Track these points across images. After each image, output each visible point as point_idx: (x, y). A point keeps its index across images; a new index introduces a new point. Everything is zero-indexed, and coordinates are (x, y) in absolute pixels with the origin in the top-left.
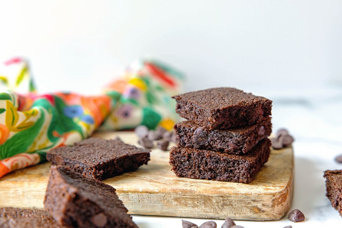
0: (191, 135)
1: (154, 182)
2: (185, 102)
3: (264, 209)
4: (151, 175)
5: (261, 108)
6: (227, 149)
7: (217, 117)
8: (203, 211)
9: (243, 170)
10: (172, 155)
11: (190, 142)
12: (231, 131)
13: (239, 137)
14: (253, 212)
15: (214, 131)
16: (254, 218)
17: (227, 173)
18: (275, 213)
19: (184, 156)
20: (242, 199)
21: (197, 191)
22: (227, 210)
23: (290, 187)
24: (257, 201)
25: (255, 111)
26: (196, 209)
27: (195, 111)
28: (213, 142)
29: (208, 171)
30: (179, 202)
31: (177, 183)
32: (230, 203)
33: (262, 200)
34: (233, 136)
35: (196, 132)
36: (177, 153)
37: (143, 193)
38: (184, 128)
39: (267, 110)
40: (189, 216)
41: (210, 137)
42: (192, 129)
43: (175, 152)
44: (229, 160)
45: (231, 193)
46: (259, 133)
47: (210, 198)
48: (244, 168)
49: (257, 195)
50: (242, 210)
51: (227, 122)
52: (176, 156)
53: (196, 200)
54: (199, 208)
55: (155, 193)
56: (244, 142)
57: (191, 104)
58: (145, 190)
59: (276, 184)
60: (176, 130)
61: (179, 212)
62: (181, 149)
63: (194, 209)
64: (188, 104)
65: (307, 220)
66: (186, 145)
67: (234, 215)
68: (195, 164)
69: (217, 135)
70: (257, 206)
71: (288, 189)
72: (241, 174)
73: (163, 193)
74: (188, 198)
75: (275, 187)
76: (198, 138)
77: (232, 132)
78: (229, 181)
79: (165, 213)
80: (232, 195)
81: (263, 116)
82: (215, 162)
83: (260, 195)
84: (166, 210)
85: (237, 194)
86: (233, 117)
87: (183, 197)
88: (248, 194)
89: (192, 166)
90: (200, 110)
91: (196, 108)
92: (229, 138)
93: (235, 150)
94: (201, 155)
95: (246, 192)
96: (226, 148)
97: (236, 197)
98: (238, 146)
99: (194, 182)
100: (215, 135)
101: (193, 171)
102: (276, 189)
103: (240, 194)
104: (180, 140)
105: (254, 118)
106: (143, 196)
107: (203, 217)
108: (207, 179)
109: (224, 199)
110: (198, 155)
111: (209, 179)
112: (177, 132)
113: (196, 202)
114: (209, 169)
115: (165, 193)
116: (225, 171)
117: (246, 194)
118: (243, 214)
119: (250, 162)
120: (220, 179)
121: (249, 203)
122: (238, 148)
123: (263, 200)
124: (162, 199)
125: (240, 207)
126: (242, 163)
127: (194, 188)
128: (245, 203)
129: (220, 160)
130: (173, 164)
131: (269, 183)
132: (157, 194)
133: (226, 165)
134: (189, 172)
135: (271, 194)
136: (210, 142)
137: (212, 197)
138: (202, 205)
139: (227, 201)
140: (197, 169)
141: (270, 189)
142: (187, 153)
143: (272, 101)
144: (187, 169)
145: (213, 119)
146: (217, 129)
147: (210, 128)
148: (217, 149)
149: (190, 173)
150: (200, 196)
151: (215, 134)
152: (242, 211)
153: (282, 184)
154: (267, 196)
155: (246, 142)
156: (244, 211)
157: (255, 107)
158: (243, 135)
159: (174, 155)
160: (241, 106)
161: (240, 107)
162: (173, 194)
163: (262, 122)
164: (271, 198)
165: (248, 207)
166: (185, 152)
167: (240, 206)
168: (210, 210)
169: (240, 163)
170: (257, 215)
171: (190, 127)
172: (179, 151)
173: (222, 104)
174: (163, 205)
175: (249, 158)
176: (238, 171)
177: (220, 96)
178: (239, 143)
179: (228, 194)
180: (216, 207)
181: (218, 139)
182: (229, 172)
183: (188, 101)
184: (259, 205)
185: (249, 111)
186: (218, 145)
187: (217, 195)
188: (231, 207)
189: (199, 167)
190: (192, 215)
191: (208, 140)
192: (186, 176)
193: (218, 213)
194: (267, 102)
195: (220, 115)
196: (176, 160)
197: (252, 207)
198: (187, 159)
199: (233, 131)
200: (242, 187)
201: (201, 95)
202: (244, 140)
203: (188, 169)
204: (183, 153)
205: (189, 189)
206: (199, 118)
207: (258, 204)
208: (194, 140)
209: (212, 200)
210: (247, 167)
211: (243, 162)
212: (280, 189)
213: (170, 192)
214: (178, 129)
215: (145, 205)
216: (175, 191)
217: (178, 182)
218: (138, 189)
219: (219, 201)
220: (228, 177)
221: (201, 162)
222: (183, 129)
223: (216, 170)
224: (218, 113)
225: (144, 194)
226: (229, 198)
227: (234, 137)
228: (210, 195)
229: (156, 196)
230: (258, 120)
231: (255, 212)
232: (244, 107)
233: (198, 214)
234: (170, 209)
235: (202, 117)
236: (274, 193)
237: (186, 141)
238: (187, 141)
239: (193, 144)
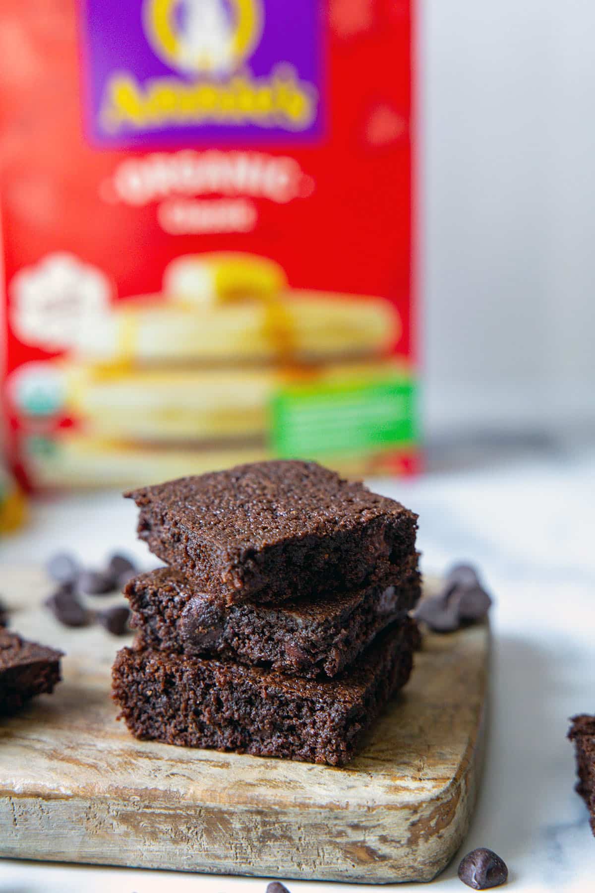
0: (175, 617)
1: (63, 760)
2: (159, 517)
3: (385, 849)
4: (60, 728)
5: (382, 537)
6: (279, 663)
7: (247, 572)
8: (203, 852)
9: (325, 730)
10: (118, 675)
11: (172, 636)
12: (291, 610)
13: (313, 631)
14: (353, 860)
15: (240, 607)
16: (357, 878)
17: (279, 734)
18: (419, 862)
19: (155, 680)
20: (319, 822)
21: (186, 794)
22: (276, 853)
23: (466, 777)
24: (365, 828)
25: (364, 548)
26: (184, 846)
27: (186, 547)
28: (239, 639)
29: (225, 726)
30: (134, 827)
31: (131, 763)
32: (284, 832)
33: (379, 825)
34: (297, 625)
35: (189, 610)
36: (134, 671)
37: (25, 796)
38: (155, 594)
39: (402, 543)
40: (163, 866)
41: (230, 625)
42: (177, 599)
43: (126, 668)
44: (286, 698)
45: (287, 803)
46: (379, 609)
47: (226, 815)
48: (328, 723)
49: (366, 809)
50: (321, 854)
51: (278, 583)
52: (130, 678)
53: (183, 821)
54: (192, 846)
55: (63, 798)
56: (329, 645)
57: (176, 524)
58: (31, 789)
59: (425, 770)
60: (133, 600)
61: (132, 855)
62: (148, 658)
63: (179, 847)
64: (167, 522)
65: (515, 878)
66: (162, 646)
67: (296, 867)
68: (188, 704)
69: (249, 621)
70: (364, 842)
71: (460, 785)
72: (320, 740)
73: (84, 798)
74: (160, 815)
75: (420, 780)
76: (194, 626)
77: (294, 615)
78: (285, 757)
79: (94, 857)
80: (291, 808)
81: (389, 560)
82: (245, 702)
83: (373, 809)
84: (94, 849)
85: (304, 805)
86: (298, 566)
87: (145, 813)
88: (338, 807)
89: (178, 709)
90: (200, 546)
91: (188, 539)
92: (284, 630)
93: (304, 666)
94: (204, 679)
95: (332, 800)
96: (276, 661)
97: (301, 814)
98: (314, 656)
99: (182, 761)
100: (245, 620)
101: (180, 723)
102: (422, 789)
103: (314, 805)
104: (144, 628)
105: (362, 568)
106: (25, 806)
107: (204, 870)
108: (223, 748)
109: (267, 819)
110: (194, 678)
111: (227, 750)
112: (136, 606)
113: (183, 828)
114: (226, 720)
115: (91, 799)
116: (275, 728)
117: (332, 805)
118: (323, 866)
119: (347, 705)
120: (259, 750)
121: (340, 834)
122: (312, 660)
123: (382, 824)
124: (84, 815)
125: (314, 843)
126: (322, 709)
127: (177, 785)
128: (330, 833)
129: (257, 695)
130: (123, 702)
131: (405, 763)
132: (66, 802)
133: (275, 712)
134: (168, 727)
135: (405, 806)
136: (229, 641)
137: (231, 814)
138: (202, 835)
139: (276, 825)
140: (193, 719)
141: (406, 789)
142: (161, 671)
143: (416, 516)
144: (163, 717)
145: (233, 579)
146: (252, 603)
147: (228, 601)
148: (252, 661)
149: (171, 729)
150: (196, 811)
151: (243, 618)
152: (319, 855)
153: (442, 767)
154: (392, 812)
155: (336, 646)
156: (326, 856)
157: (366, 534)
158: (326, 626)
159: (125, 676)
160: (321, 533)
161: (320, 538)
162: (114, 801)
163: (387, 579)
164: (407, 819)
165: (338, 843)
166: (156, 667)
167: (312, 839)
168: (226, 852)
169: (318, 706)
170: (366, 867)
171: (171, 594)
172: (138, 665)
173: (264, 528)
174: (84, 836)
175: (343, 692)
176: (312, 731)
177: (264, 495)
178: (313, 645)
179: (278, 804)
180: (242, 842)
181: (253, 633)
182: (287, 731)
183: (166, 514)
184: (372, 840)
185: (346, 546)
186: (252, 649)
187: (247, 809)
188: (287, 843)
189: (197, 713)
190: (170, 863)
191: (226, 634)
192: (160, 737)
193: (249, 860)
194: (402, 520)
195: (254, 566)
196: (132, 690)
197: (348, 846)
198: (162, 688)
199: (296, 610)
200: (322, 781)
201: (210, 494)
202: (327, 640)
203: (167, 717)
204: (152, 670)
205: (161, 788)
206: (197, 568)
207: (368, 836)
208: (183, 632)
209: (231, 823)
210: (337, 719)
211: (325, 705)
212: (433, 787)
213: (107, 795)
214: (137, 597)
215: (33, 831)
216: (121, 795)
217: (133, 761)
218: (13, 783)
219: (253, 824)
220: (282, 746)
221: (204, 698)
222: (153, 598)
223: (246, 724)
224: (249, 561)
225: (31, 800)
226: (282, 818)
227: (300, 630)
228: (225, 808)
229: (65, 806)
230: (374, 573)
231: (358, 858)
232: (331, 538)
233: (189, 862)
234: (105, 845)
235: (206, 566)
236: (417, 804)
237: (161, 634)
238: (163, 633)
239: (181, 643)
